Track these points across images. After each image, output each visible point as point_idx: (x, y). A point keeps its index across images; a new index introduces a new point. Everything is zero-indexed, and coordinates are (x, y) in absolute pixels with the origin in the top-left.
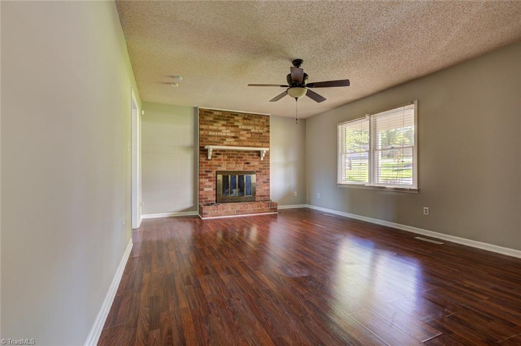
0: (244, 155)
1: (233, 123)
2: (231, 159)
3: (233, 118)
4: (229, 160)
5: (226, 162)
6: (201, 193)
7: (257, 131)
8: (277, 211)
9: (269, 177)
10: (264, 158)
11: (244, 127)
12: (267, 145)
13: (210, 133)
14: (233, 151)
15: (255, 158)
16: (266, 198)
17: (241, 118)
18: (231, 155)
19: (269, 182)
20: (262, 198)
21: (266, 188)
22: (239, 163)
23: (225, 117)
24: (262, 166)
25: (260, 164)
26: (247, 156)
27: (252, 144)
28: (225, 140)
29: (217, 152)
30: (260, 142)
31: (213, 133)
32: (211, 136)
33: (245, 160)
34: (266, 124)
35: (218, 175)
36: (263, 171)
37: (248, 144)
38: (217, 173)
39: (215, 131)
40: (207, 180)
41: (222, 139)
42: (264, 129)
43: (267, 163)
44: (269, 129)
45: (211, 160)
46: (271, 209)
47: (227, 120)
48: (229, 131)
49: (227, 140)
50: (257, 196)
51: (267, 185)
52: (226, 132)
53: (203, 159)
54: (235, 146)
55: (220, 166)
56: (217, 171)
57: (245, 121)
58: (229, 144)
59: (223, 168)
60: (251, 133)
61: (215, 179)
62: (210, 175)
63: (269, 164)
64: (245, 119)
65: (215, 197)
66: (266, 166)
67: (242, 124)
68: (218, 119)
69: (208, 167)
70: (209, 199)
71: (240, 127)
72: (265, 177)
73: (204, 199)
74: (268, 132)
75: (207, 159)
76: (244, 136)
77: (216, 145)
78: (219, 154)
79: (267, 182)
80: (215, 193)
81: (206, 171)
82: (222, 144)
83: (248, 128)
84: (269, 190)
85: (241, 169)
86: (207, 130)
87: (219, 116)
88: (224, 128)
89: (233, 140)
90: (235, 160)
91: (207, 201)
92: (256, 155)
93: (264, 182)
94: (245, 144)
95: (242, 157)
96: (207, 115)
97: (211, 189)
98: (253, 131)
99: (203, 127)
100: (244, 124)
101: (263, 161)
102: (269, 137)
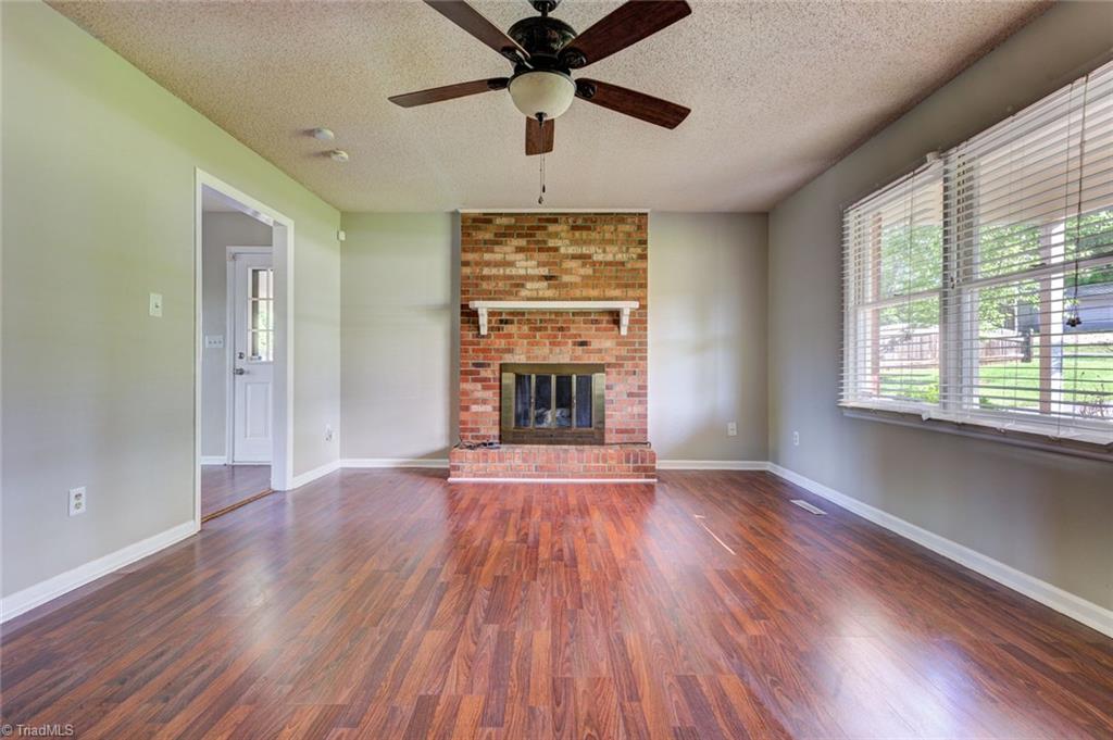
0: (574, 322)
1: (545, 242)
2: (538, 334)
3: (545, 228)
4: (535, 337)
5: (525, 341)
6: (464, 416)
7: (609, 258)
8: (653, 477)
9: (645, 381)
10: (629, 329)
11: (572, 250)
12: (638, 292)
13: (486, 271)
14: (543, 312)
15: (605, 330)
16: (635, 438)
17: (565, 227)
18: (538, 324)
19: (645, 395)
20: (625, 437)
21: (637, 409)
22: (559, 344)
23: (522, 228)
24: (624, 351)
25: (619, 344)
26: (582, 325)
27: (595, 293)
28: (523, 286)
29: (504, 317)
30: (618, 286)
31: (494, 271)
32: (488, 278)
33: (575, 336)
34: (637, 237)
35: (504, 374)
36: (628, 365)
37: (585, 294)
38: (503, 368)
39: (497, 264)
40: (479, 385)
41: (516, 286)
42: (631, 250)
43: (640, 344)
44: (646, 249)
45: (488, 336)
46: (637, 469)
47: (527, 236)
48: (534, 263)
49: (529, 285)
50: (611, 431)
51: (640, 402)
52: (525, 265)
53: (470, 335)
54: (549, 299)
55: (509, 351)
56: (501, 365)
57: (577, 234)
58: (534, 294)
59: (519, 357)
60: (594, 264)
61: (498, 383)
62: (484, 373)
63: (646, 344)
64: (575, 228)
65: (497, 427)
66: (635, 351)
67: (567, 242)
68: (504, 235)
69: (481, 355)
70: (482, 433)
71: (563, 250)
72: (633, 382)
73: (472, 430)
74: (643, 257)
75: (478, 335)
76: (575, 272)
77: (501, 299)
78: (507, 322)
79: (638, 395)
80: (497, 418)
81: (474, 365)
82: (516, 296)
83: (585, 250)
84: (645, 416)
85: (566, 360)
86: (477, 264)
87: (508, 227)
88: (521, 256)
89: (545, 284)
90: (549, 337)
91: (477, 437)
92: (608, 322)
93: (630, 395)
94: (578, 293)
95: (569, 328)
96: (479, 229)
97: (488, 408)
98: (599, 257)
99: (470, 257)
100: (574, 242)
101: (627, 337)
102: (645, 270)
